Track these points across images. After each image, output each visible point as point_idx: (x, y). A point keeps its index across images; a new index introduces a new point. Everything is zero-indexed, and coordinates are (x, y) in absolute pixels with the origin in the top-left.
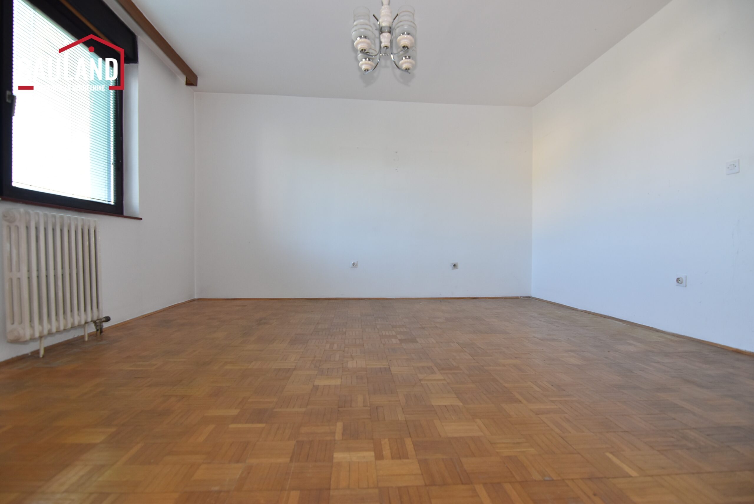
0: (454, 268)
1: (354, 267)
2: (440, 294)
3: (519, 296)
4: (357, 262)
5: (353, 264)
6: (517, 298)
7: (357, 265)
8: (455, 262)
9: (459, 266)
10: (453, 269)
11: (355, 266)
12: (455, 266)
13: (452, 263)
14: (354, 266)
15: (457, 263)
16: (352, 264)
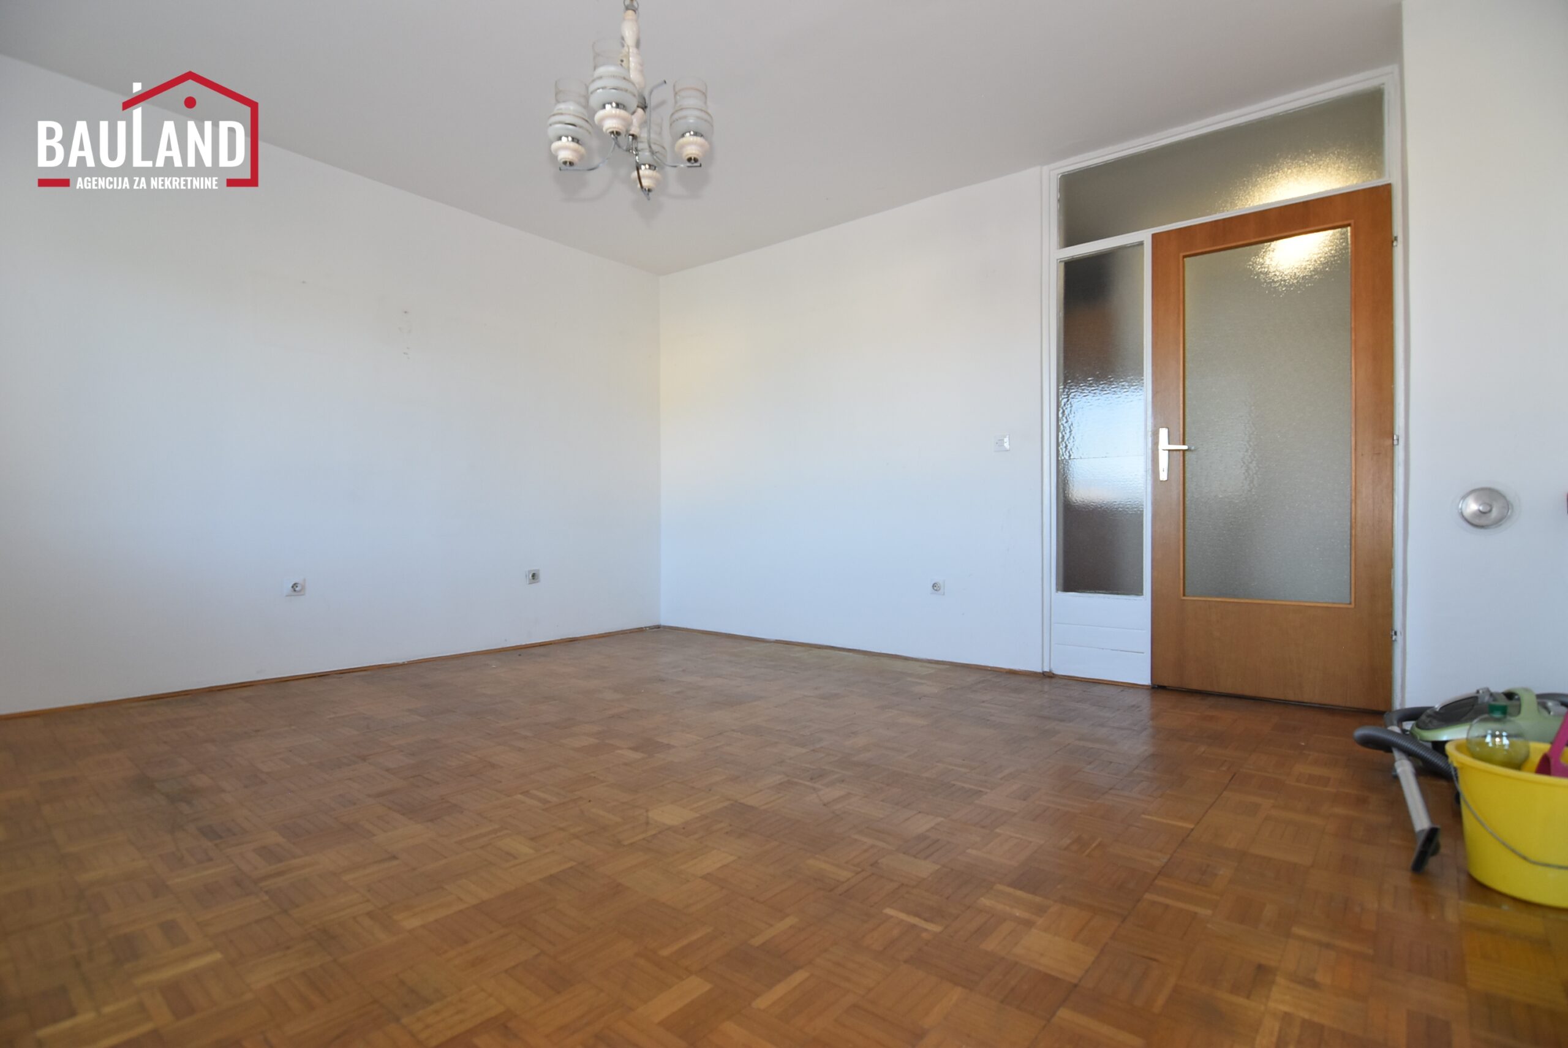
0: (533, 581)
1: (295, 593)
2: (506, 640)
3: (643, 626)
4: (305, 580)
5: (293, 587)
6: (641, 630)
7: (303, 588)
8: (534, 568)
9: (542, 576)
10: (530, 584)
11: (300, 591)
12: (534, 575)
13: (529, 572)
14: (295, 591)
15: (538, 570)
16: (291, 585)
